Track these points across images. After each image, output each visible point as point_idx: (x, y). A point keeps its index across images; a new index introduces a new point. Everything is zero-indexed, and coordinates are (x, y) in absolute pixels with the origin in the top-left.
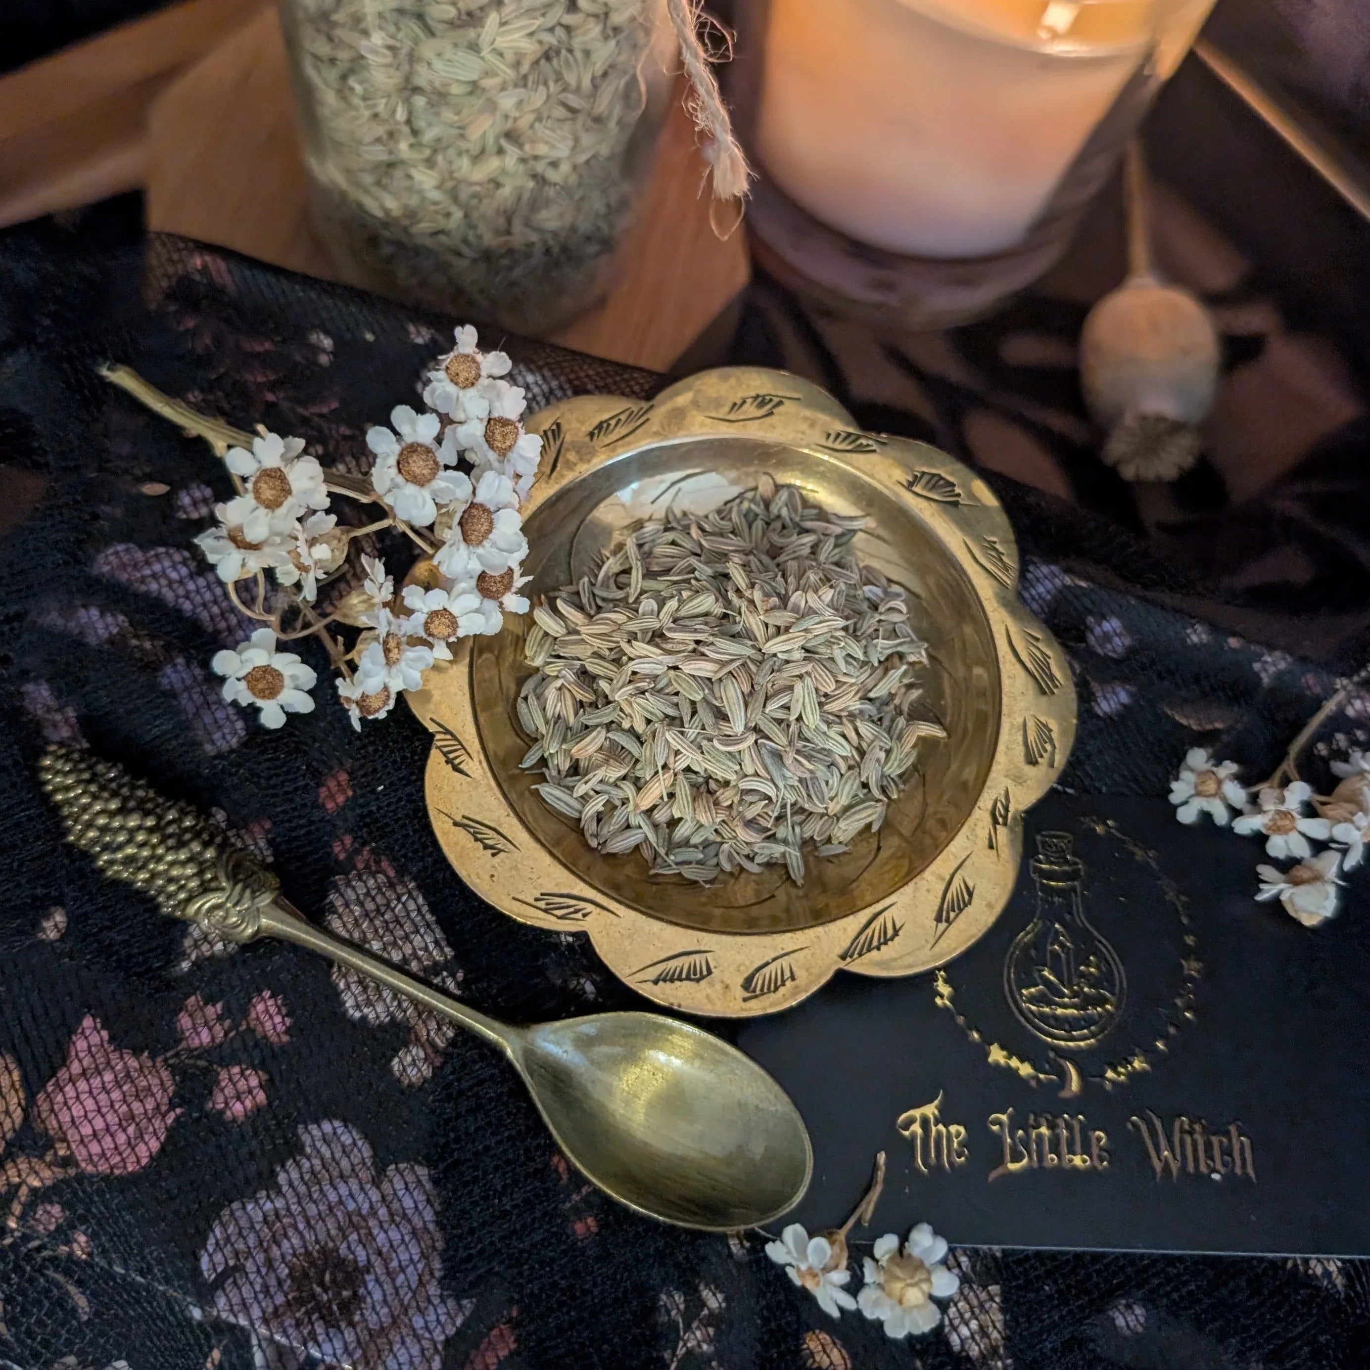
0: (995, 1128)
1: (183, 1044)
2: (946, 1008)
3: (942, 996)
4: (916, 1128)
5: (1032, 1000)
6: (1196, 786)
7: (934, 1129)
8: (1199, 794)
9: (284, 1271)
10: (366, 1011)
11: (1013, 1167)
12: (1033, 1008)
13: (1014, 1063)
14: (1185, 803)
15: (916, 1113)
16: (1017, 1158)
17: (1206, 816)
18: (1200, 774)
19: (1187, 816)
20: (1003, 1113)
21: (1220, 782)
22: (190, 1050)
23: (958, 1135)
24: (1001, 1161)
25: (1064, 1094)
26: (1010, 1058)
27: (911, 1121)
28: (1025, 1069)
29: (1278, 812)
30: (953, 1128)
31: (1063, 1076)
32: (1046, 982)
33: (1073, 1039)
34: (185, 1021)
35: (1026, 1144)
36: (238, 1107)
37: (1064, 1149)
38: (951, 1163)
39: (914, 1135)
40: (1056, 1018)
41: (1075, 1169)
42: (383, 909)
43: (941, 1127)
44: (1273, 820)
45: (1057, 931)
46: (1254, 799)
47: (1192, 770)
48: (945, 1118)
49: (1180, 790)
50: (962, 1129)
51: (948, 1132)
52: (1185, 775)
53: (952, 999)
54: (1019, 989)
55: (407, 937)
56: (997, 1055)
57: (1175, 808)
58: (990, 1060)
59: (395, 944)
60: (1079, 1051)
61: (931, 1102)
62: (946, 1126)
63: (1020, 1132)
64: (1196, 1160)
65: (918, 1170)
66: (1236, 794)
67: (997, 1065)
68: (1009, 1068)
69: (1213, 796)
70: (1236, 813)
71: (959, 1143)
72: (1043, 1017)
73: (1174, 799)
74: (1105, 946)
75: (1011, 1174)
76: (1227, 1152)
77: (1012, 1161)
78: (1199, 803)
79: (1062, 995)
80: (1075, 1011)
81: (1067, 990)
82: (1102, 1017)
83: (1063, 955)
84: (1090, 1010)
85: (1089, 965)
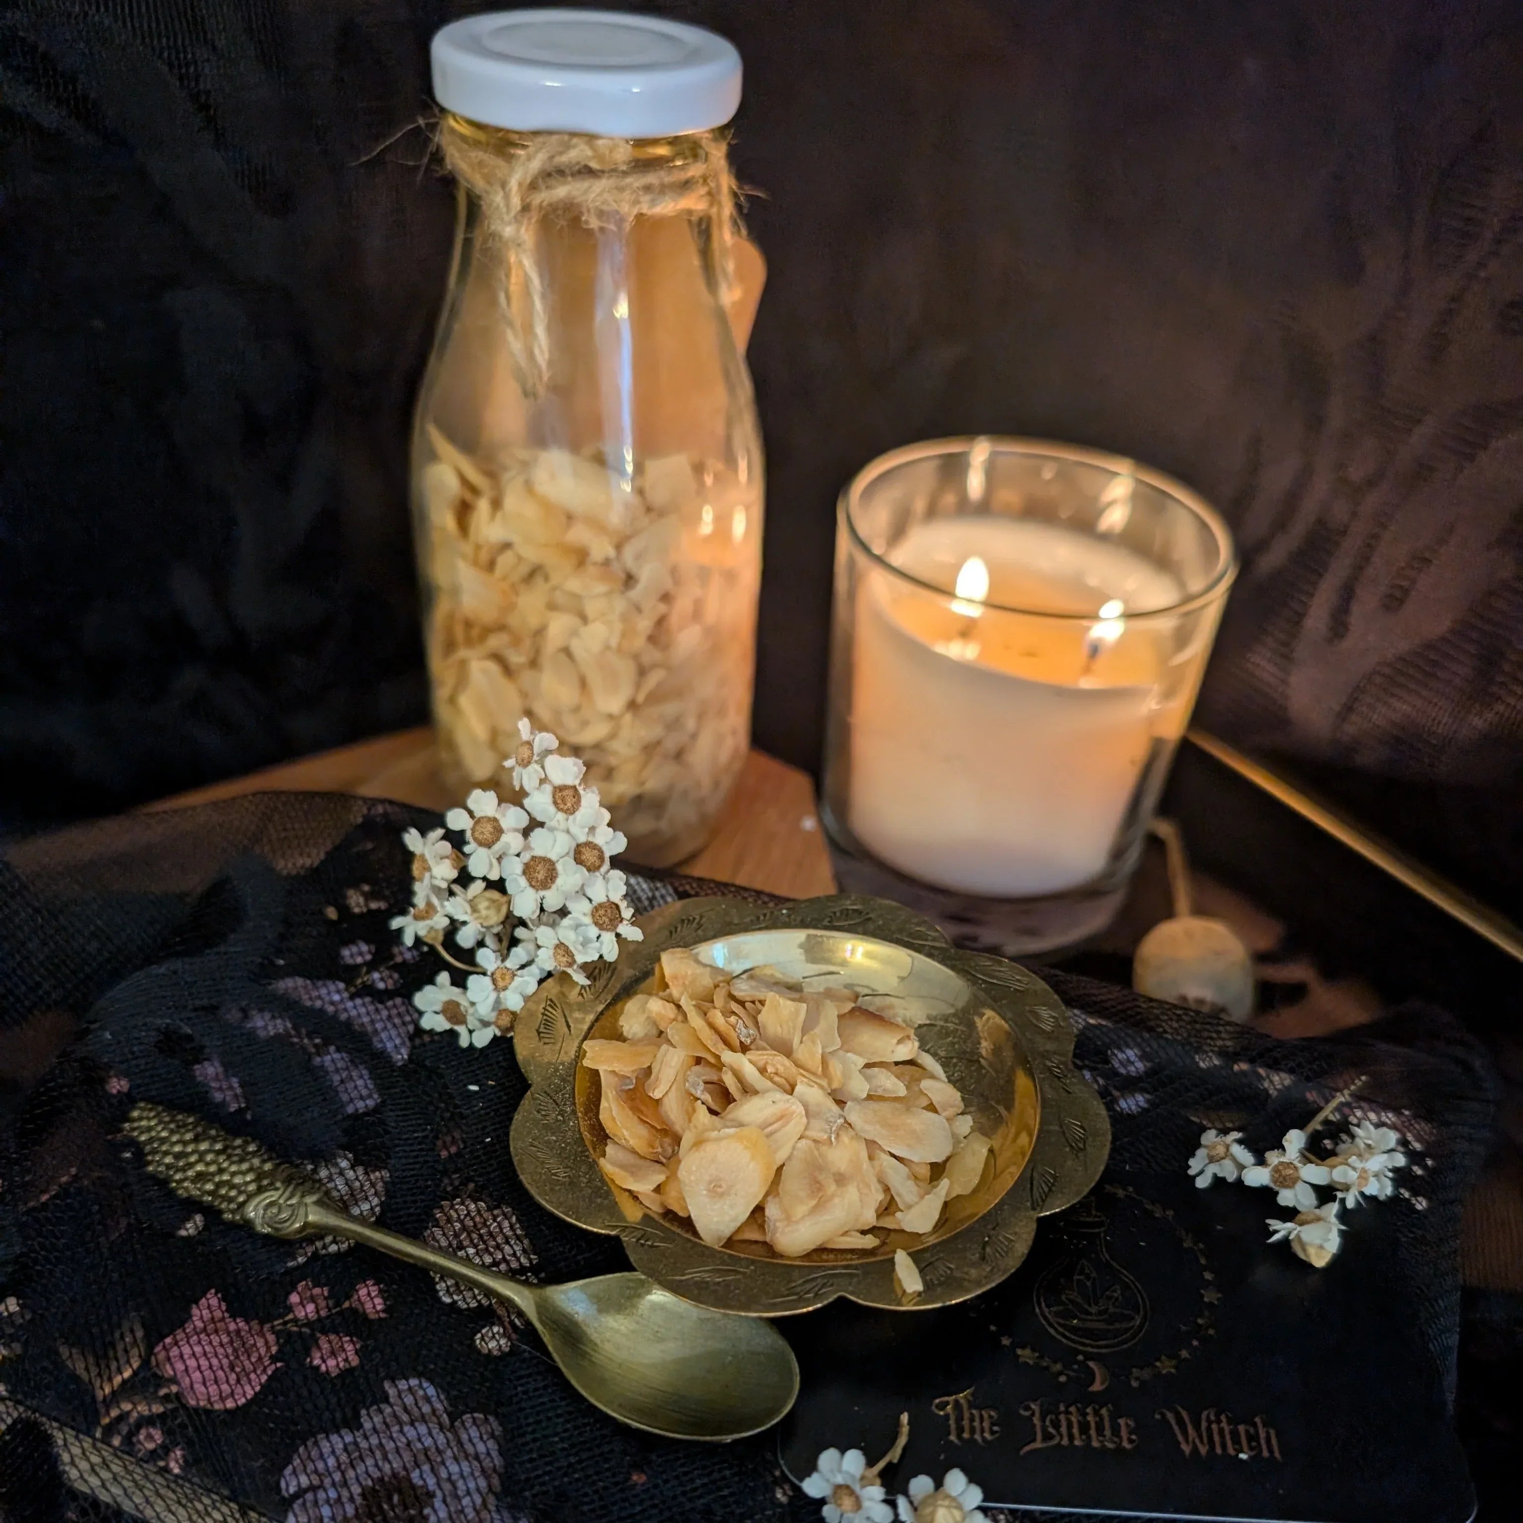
0: (1024, 1413)
1: (291, 1316)
4: (950, 1410)
6: (1208, 1159)
7: (966, 1412)
8: (1211, 1164)
9: (356, 1490)
10: (455, 1297)
12: (1061, 1321)
13: (1046, 1362)
14: (1201, 1172)
15: (949, 1399)
16: (1047, 1435)
17: (1219, 1179)
18: (1213, 1145)
19: (1202, 1183)
20: (1034, 1402)
21: (1227, 1148)
22: (295, 1320)
23: (990, 1418)
25: (1090, 1389)
26: (1041, 1359)
27: (944, 1405)
28: (1056, 1367)
29: (1281, 1164)
30: (986, 1412)
31: (1092, 1374)
32: (1073, 1303)
33: (1100, 1346)
34: (294, 1298)
35: (1056, 1426)
36: (331, 1363)
37: (1093, 1432)
38: (983, 1439)
39: (948, 1415)
41: (1103, 1449)
42: (479, 1226)
43: (974, 1410)
47: (1205, 1147)
48: (977, 1404)
49: (1195, 1164)
50: (994, 1414)
51: (980, 1414)
52: (1201, 1153)
54: (1048, 1305)
55: (498, 1247)
56: (1028, 1356)
57: (1192, 1179)
58: (1017, 1359)
59: (487, 1250)
60: (1104, 1356)
61: (963, 1391)
62: (978, 1409)
63: (1051, 1416)
64: (1224, 1446)
65: (953, 1443)
66: (1241, 1153)
67: (1028, 1365)
68: (1040, 1367)
69: (1223, 1160)
70: (1244, 1168)
71: (991, 1423)
72: (1071, 1329)
73: (1191, 1172)
74: (1127, 1276)
76: (1252, 1438)
77: (1043, 1438)
78: (1212, 1169)
79: (1089, 1314)
80: (1102, 1326)
81: (1093, 1310)
82: (1127, 1330)
83: (1089, 1284)
84: (1118, 1325)
85: (1115, 1291)
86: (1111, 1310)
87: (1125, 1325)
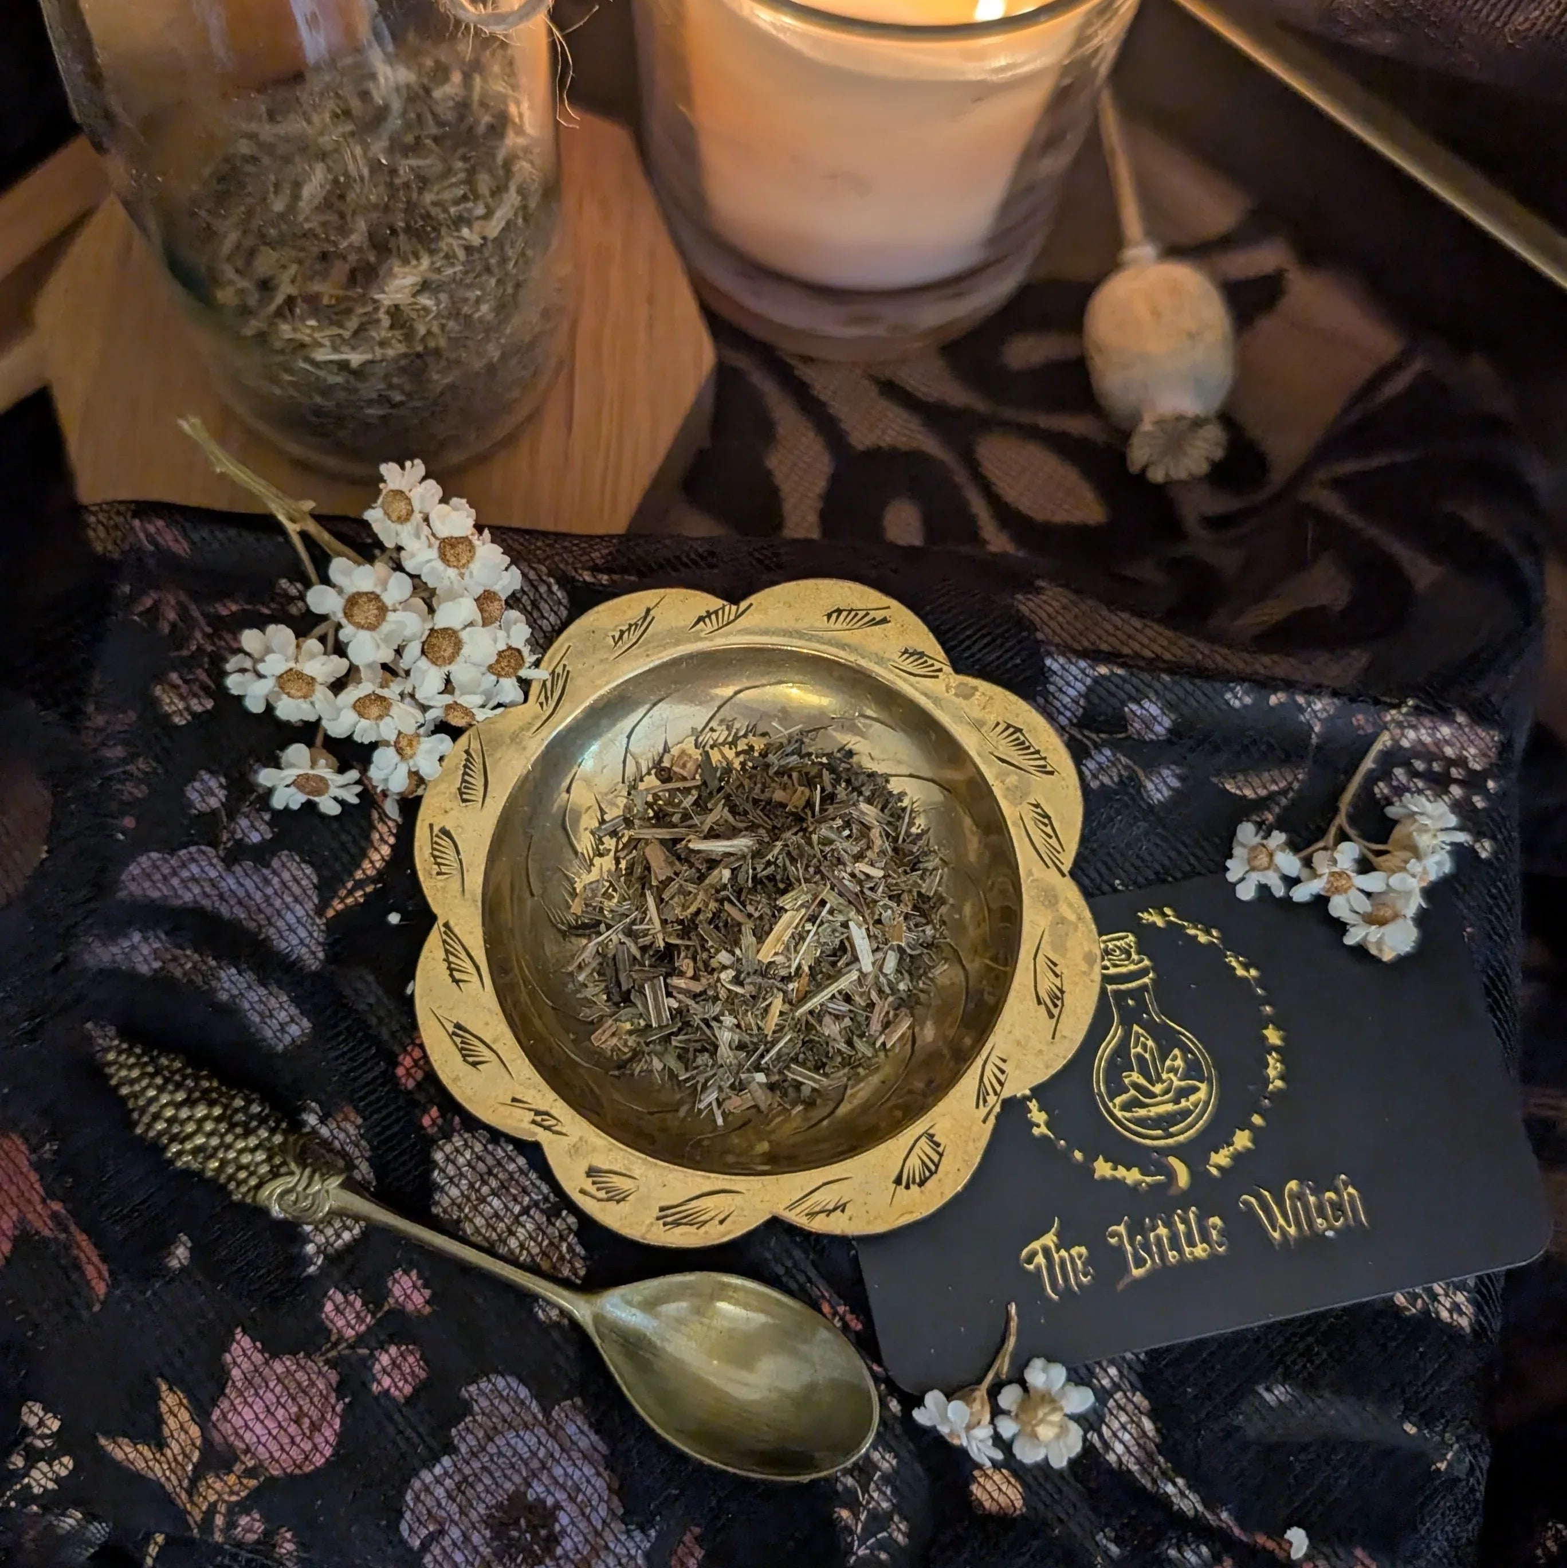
0: (1113, 1241)
2: (1045, 1137)
3: (1038, 1126)
4: (1040, 1259)
5: (1126, 1107)
6: (1249, 862)
7: (1056, 1256)
8: (1253, 869)
11: (1137, 1272)
12: (1128, 1115)
13: (1121, 1172)
14: (1242, 879)
15: (1036, 1245)
16: (1140, 1262)
17: (1264, 889)
18: (1253, 849)
19: (1246, 892)
20: (1119, 1225)
21: (1271, 855)
23: (1080, 1257)
24: (1126, 1270)
25: (1173, 1191)
26: (1115, 1169)
27: (1033, 1254)
28: (1132, 1176)
29: (1332, 874)
30: (1075, 1251)
31: (1171, 1175)
32: (1136, 1086)
33: (1172, 1135)
35: (1146, 1247)
37: (1184, 1243)
38: (1079, 1284)
39: (1038, 1268)
40: (1150, 1118)
41: (1197, 1261)
43: (1063, 1253)
44: (1328, 882)
45: (1138, 1036)
46: (1308, 863)
47: (1243, 846)
48: (1064, 1243)
49: (1235, 868)
50: (1083, 1250)
51: (1070, 1255)
52: (1238, 852)
53: (1048, 1125)
54: (1111, 1100)
56: (1103, 1169)
57: (1234, 885)
58: (1096, 1176)
60: (1180, 1146)
61: (1048, 1231)
62: (1068, 1250)
63: (1139, 1237)
64: (1312, 1224)
65: (1050, 1299)
66: (1289, 863)
67: (1104, 1180)
68: (1115, 1180)
69: (1267, 868)
70: (1291, 882)
71: (1083, 1263)
72: (1140, 1122)
73: (1232, 877)
74: (1186, 1036)
75: (1137, 1282)
76: (1337, 1207)
77: (1137, 1267)
78: (1255, 878)
79: (1153, 1096)
80: (1170, 1107)
81: (1158, 1089)
82: (1196, 1106)
83: (1147, 1056)
84: (1184, 1103)
85: (1175, 1058)
86: (1177, 1083)
87: (1193, 1098)
